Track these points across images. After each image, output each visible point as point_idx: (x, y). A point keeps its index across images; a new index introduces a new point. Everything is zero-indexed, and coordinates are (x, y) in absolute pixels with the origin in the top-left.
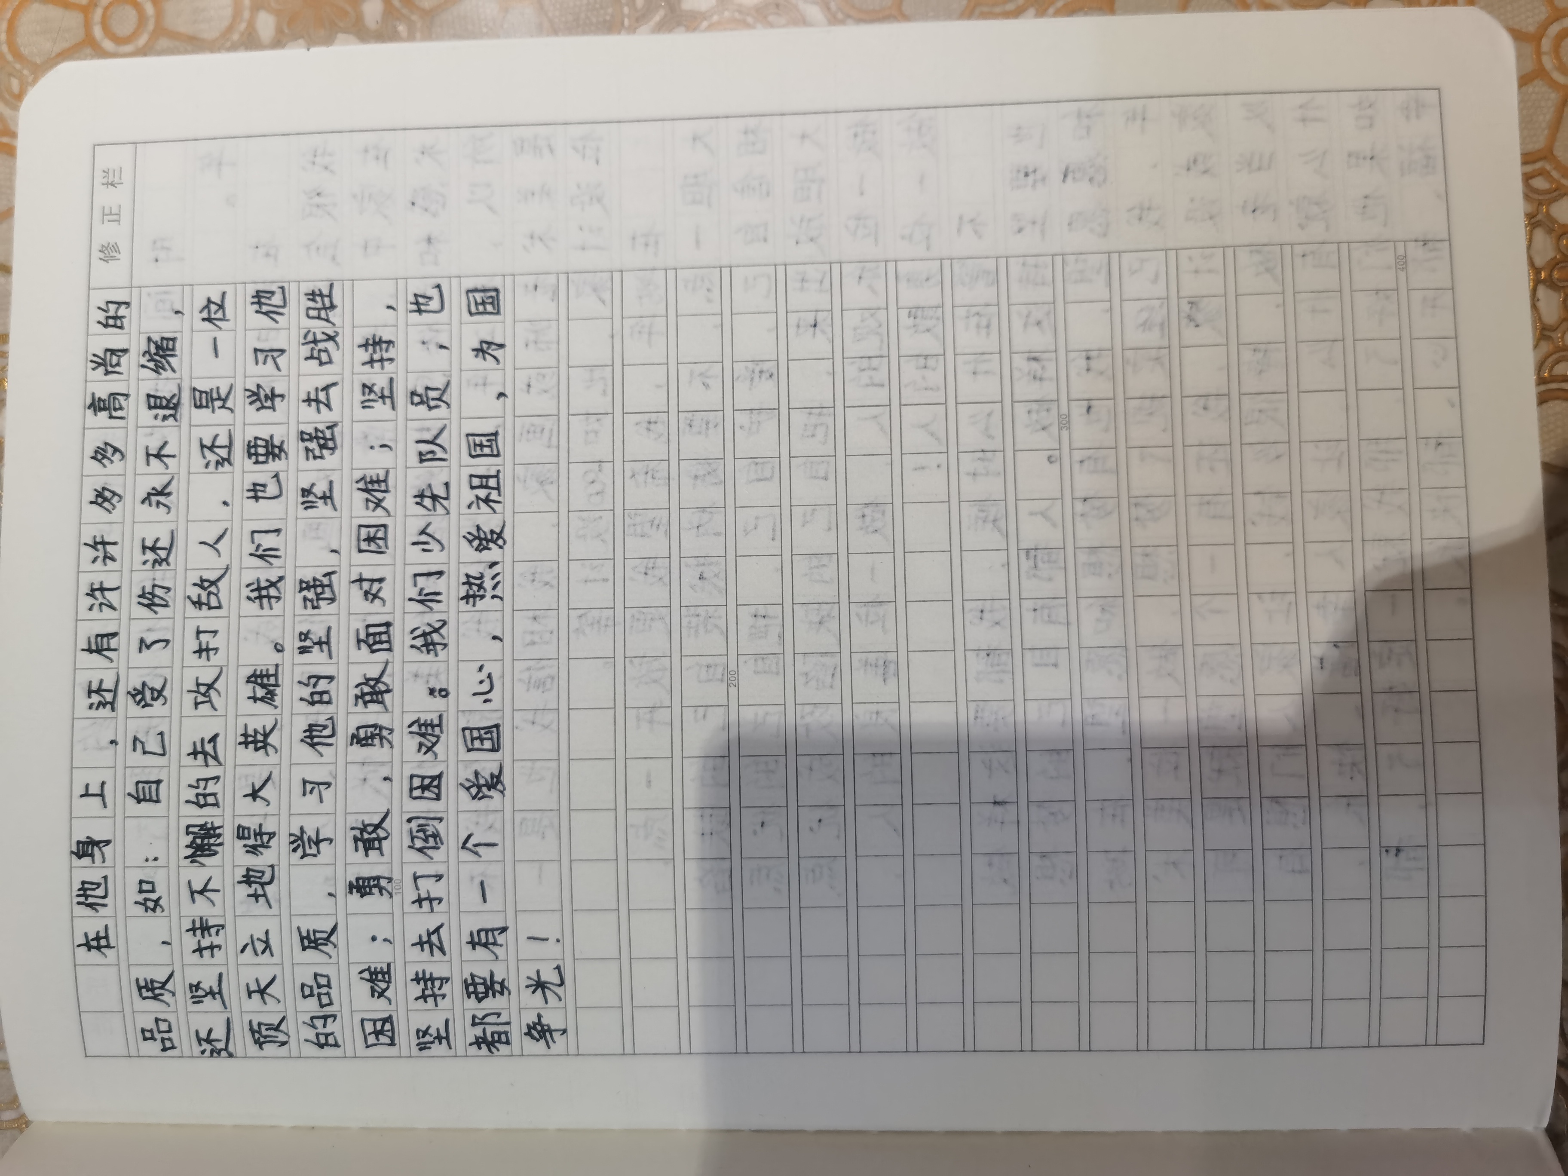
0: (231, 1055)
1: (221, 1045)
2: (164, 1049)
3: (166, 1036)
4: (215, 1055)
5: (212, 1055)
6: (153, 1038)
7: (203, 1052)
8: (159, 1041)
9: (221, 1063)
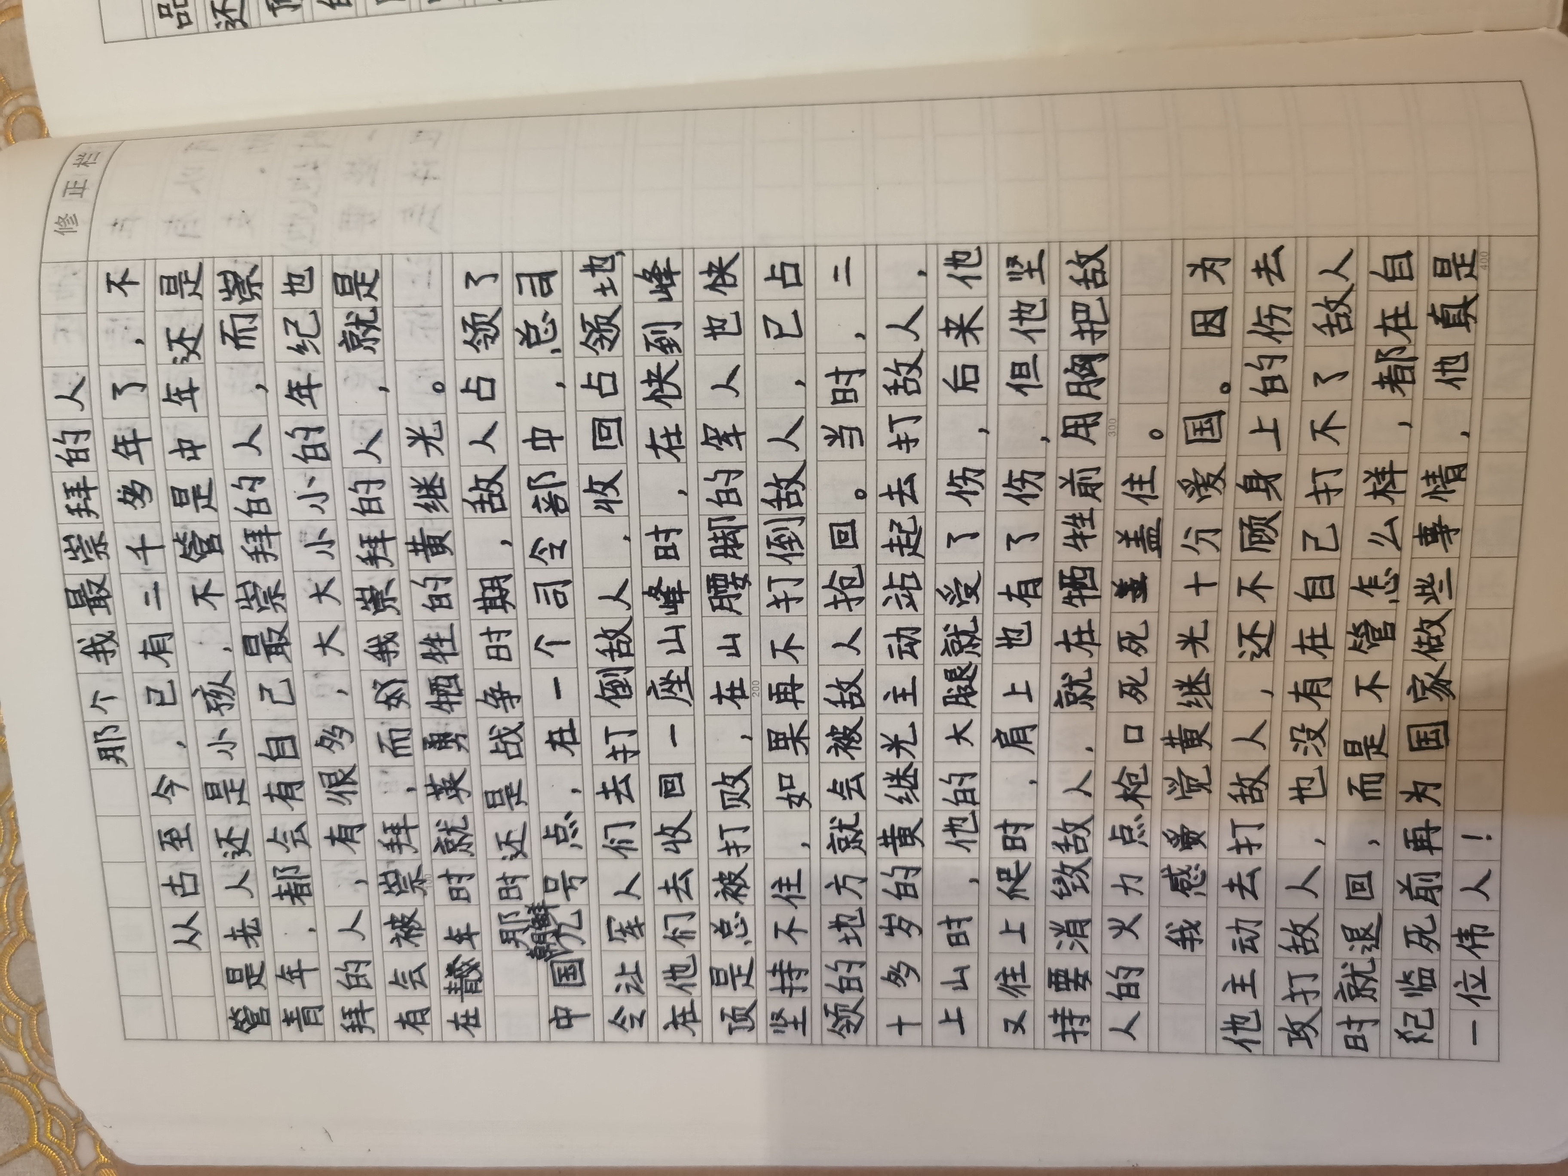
0: (245, 25)
1: (234, 15)
2: (181, 25)
3: (181, 10)
4: (230, 27)
5: (227, 29)
6: (170, 15)
7: (218, 25)
8: (175, 16)
9: (238, 34)
